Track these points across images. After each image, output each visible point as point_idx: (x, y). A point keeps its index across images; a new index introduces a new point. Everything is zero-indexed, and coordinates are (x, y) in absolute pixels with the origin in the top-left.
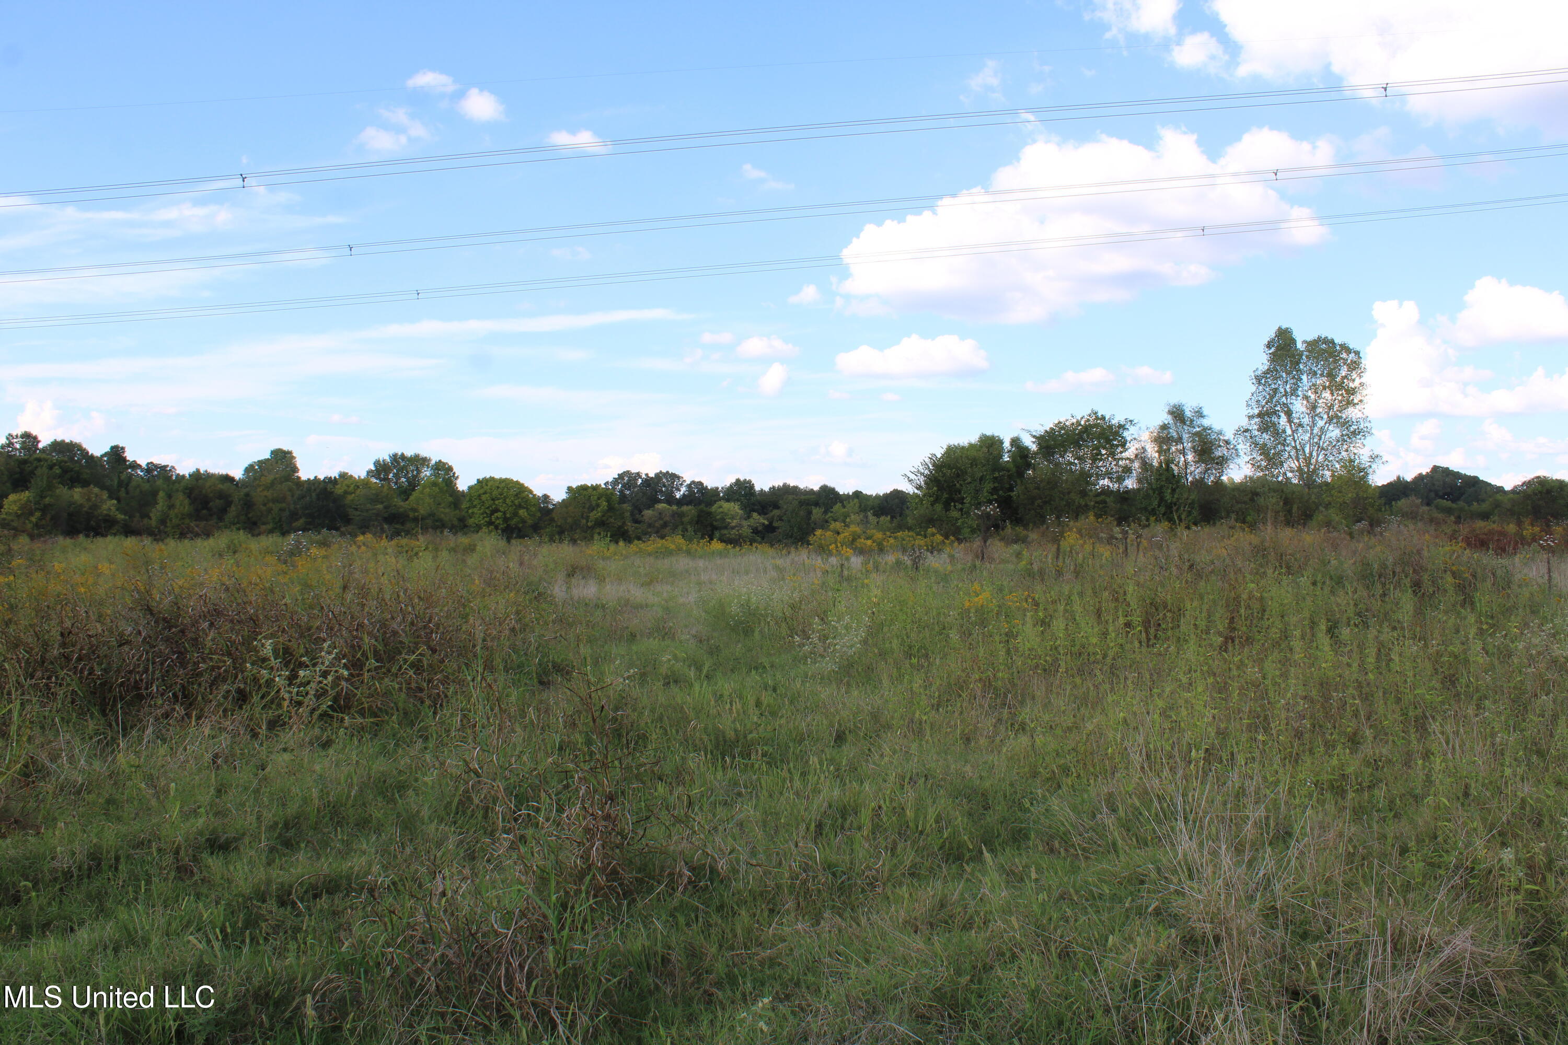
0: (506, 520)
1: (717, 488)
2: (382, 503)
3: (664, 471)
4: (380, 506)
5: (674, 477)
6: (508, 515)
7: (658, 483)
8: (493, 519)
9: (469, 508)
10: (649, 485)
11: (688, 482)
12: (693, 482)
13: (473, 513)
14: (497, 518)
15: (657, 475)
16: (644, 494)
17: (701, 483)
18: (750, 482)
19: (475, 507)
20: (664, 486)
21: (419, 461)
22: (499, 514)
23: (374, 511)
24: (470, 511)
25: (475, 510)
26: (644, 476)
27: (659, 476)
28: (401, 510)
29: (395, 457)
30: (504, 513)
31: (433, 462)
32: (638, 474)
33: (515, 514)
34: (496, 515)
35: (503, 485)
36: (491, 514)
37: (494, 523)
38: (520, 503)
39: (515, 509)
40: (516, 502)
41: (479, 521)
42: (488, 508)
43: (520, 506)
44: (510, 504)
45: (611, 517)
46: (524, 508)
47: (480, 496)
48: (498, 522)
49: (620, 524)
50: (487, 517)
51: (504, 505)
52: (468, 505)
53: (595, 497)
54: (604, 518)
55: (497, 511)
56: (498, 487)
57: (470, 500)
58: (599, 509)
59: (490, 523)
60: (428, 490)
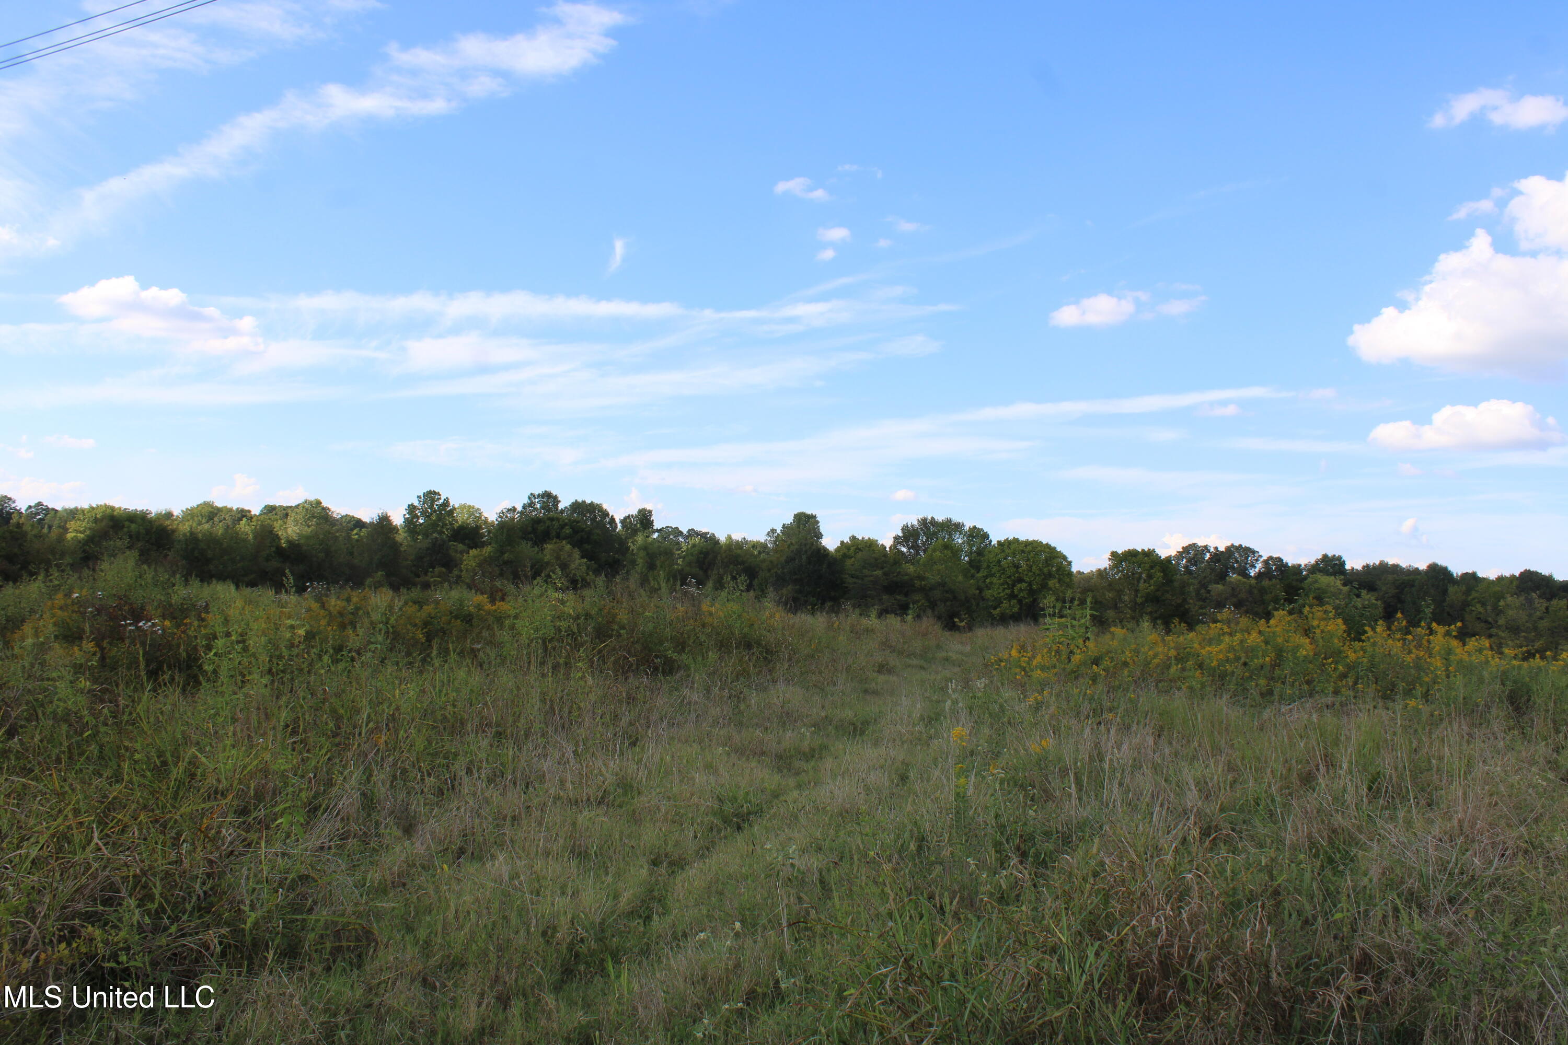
0: (1031, 592)
1: (1300, 566)
2: (882, 568)
3: (1237, 544)
4: (878, 573)
5: (1248, 551)
6: (1034, 587)
7: (1229, 558)
8: (1016, 592)
9: (986, 577)
10: (1218, 561)
11: (1265, 558)
12: (1271, 558)
13: (991, 583)
14: (1021, 590)
15: (1228, 549)
16: (1213, 570)
17: (1280, 560)
18: (1340, 558)
19: (993, 575)
20: (1237, 562)
21: (951, 527)
22: (1023, 585)
23: (871, 578)
24: (988, 581)
25: (995, 580)
26: (1212, 550)
27: (1231, 550)
28: (906, 577)
29: (924, 522)
30: (1030, 584)
31: (967, 528)
32: (1206, 548)
34: (1019, 586)
35: (1029, 548)
36: (1014, 585)
37: (1017, 596)
38: (1049, 571)
39: (1043, 579)
40: (1045, 570)
41: (999, 593)
42: (1009, 577)
43: (1050, 575)
44: (1037, 572)
45: (1167, 592)
46: (1055, 578)
47: (999, 561)
48: (1022, 594)
49: (1179, 601)
50: (1008, 588)
51: (1030, 574)
52: (985, 573)
53: (1147, 566)
54: (1159, 593)
55: (1020, 580)
56: (1023, 551)
57: (988, 567)
58: (1152, 582)
59: (1012, 596)
60: (938, 553)
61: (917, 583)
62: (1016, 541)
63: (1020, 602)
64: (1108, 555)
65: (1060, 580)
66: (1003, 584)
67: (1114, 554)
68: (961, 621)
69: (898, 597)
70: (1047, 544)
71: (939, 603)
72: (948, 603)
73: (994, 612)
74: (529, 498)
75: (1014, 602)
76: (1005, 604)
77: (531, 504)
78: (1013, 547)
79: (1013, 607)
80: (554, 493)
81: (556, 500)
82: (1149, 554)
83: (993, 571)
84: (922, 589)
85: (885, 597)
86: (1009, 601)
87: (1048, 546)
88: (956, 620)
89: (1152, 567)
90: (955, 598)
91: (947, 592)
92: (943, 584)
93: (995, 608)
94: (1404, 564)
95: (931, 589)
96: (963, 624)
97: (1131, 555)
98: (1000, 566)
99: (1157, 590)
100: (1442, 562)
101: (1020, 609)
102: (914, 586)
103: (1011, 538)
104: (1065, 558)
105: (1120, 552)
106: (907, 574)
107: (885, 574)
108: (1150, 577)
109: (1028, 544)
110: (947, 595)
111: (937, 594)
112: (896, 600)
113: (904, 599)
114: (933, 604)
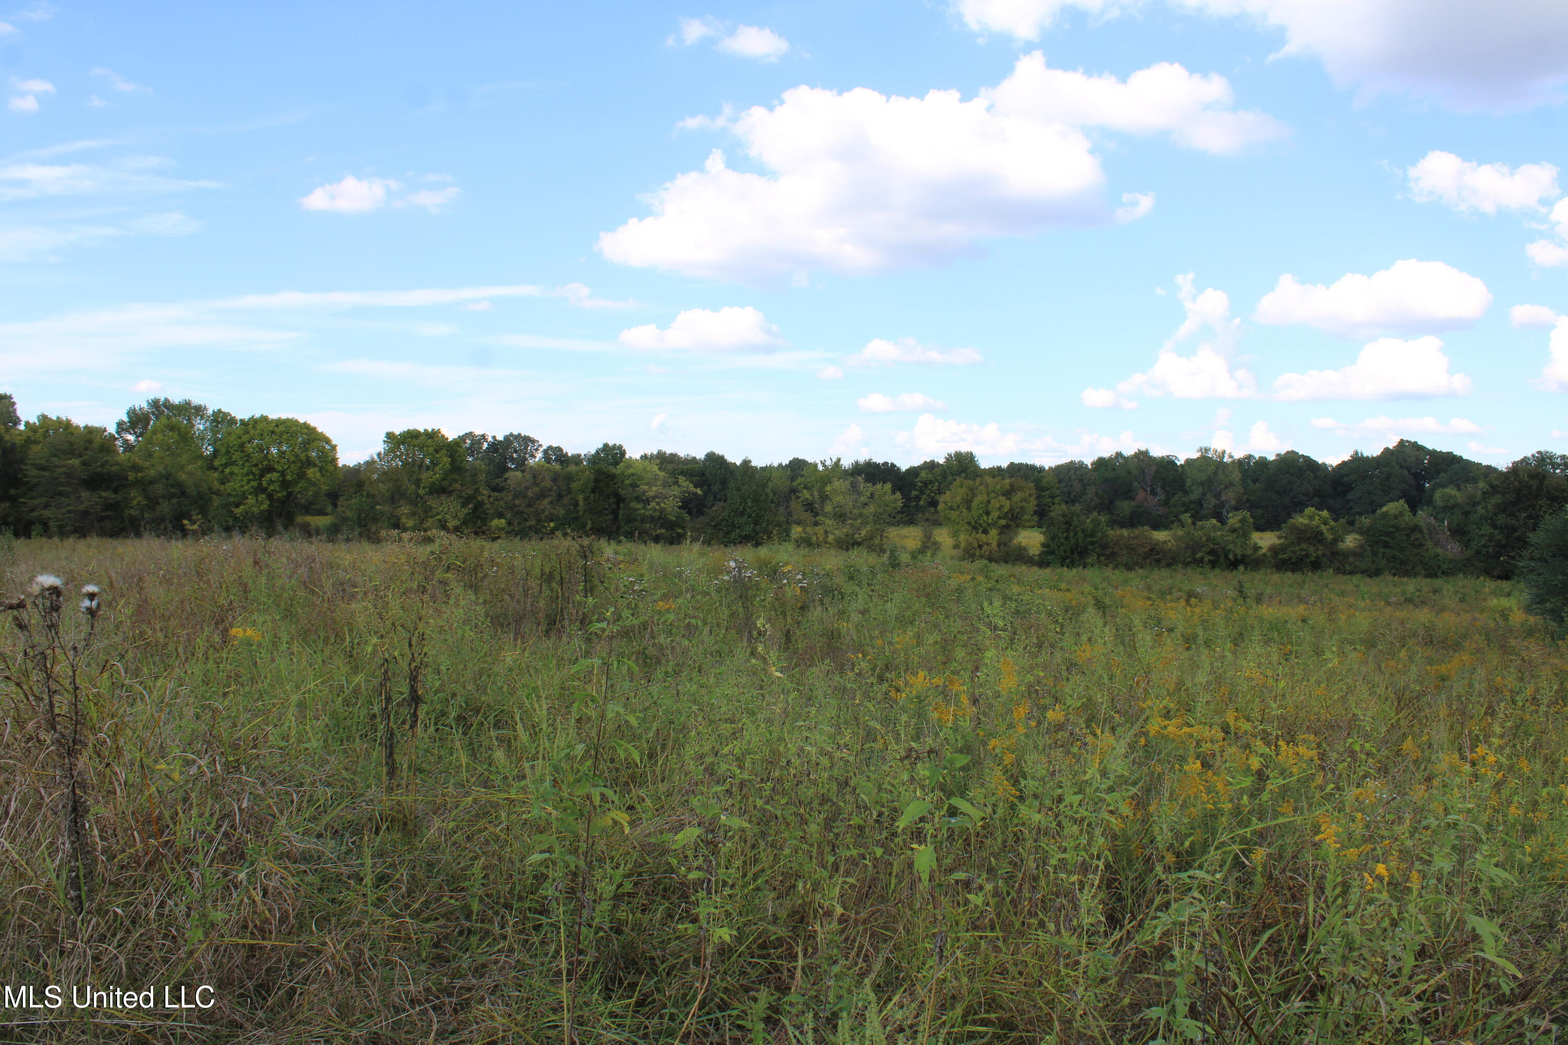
0: (285, 484)
1: (579, 455)
3: (516, 432)
5: (527, 440)
6: (289, 478)
7: (508, 447)
8: (264, 484)
9: (225, 465)
10: (497, 450)
11: (544, 447)
12: (550, 447)
13: (232, 473)
14: (271, 481)
15: (506, 437)
16: (491, 462)
17: (559, 449)
18: (620, 447)
19: (234, 463)
20: (516, 453)
22: (274, 476)
23: (64, 469)
24: (227, 470)
25: (236, 469)
26: (490, 439)
27: (509, 439)
28: (115, 468)
30: (283, 474)
31: (210, 413)
32: (484, 436)
33: (301, 476)
34: (269, 476)
35: (281, 428)
36: (262, 476)
37: (266, 489)
38: (308, 458)
39: (301, 468)
40: (303, 456)
41: (242, 486)
42: (256, 465)
43: (309, 463)
44: (292, 459)
45: (455, 481)
46: (315, 465)
47: (242, 446)
48: (272, 487)
49: (470, 492)
50: (255, 480)
51: (283, 461)
52: (224, 461)
53: (431, 450)
54: (445, 483)
55: (270, 469)
56: (273, 432)
57: (228, 452)
58: (437, 468)
59: (261, 490)
60: (160, 436)
61: (131, 476)
62: (264, 419)
63: (270, 497)
64: (383, 437)
65: (321, 469)
66: (247, 475)
67: (390, 436)
68: (193, 523)
69: (104, 494)
70: (305, 424)
71: (161, 500)
72: (174, 501)
73: (236, 511)
75: (262, 497)
76: (251, 500)
78: (260, 426)
79: (262, 503)
82: (433, 435)
83: (234, 457)
84: (140, 483)
85: (85, 494)
86: (256, 496)
87: (306, 426)
88: (186, 522)
89: (437, 451)
90: (184, 493)
91: (173, 486)
92: (168, 476)
93: (237, 506)
94: (682, 454)
95: (151, 482)
96: (195, 527)
97: (411, 437)
98: (243, 451)
99: (444, 479)
100: (719, 451)
101: (270, 505)
102: (127, 479)
103: (258, 415)
104: (328, 441)
105: (397, 433)
106: (117, 464)
108: (434, 464)
109: (279, 423)
110: (173, 490)
111: (159, 488)
112: (101, 497)
113: (113, 496)
114: (153, 503)
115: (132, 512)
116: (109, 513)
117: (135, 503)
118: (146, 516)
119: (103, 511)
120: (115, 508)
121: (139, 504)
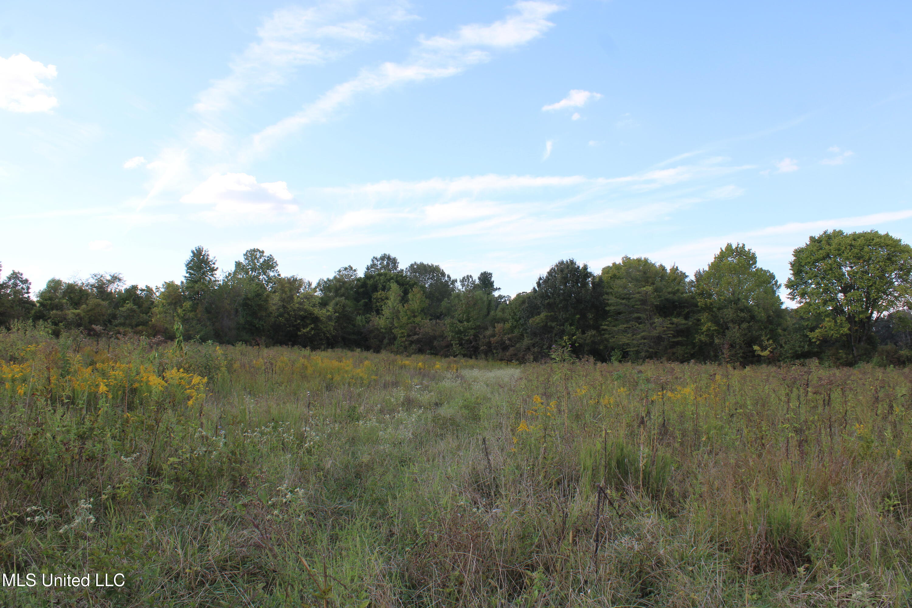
61: (701, 302)
68: (764, 349)
69: (675, 320)
71: (731, 325)
72: (745, 325)
73: (811, 335)
74: (373, 261)
76: (828, 323)
77: (373, 265)
78: (835, 242)
79: (841, 326)
80: (393, 256)
81: (394, 262)
84: (708, 308)
85: (658, 320)
88: (756, 348)
90: (753, 318)
91: (742, 311)
92: (736, 302)
93: (812, 330)
95: (720, 308)
96: (766, 353)
102: (697, 306)
106: (687, 291)
107: (656, 290)
110: (742, 315)
111: (729, 313)
112: (672, 324)
113: (684, 322)
114: (723, 328)
115: (703, 338)
116: (680, 339)
117: (704, 329)
118: (717, 341)
119: (674, 336)
120: (686, 332)
121: (709, 330)
